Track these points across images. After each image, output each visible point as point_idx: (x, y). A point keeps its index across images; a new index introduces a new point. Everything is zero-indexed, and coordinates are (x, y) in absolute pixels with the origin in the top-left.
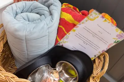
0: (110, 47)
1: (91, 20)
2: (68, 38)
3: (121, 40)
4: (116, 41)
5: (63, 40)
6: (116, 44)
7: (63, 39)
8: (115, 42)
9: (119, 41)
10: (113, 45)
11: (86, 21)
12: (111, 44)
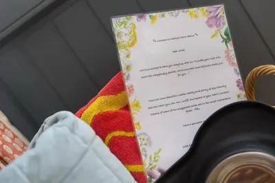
0: (235, 61)
1: (133, 44)
2: (149, 139)
3: (227, 25)
4: (225, 37)
5: (146, 155)
6: (231, 42)
7: (143, 153)
8: (226, 41)
9: (226, 30)
10: (233, 52)
11: (128, 56)
12: (227, 52)
